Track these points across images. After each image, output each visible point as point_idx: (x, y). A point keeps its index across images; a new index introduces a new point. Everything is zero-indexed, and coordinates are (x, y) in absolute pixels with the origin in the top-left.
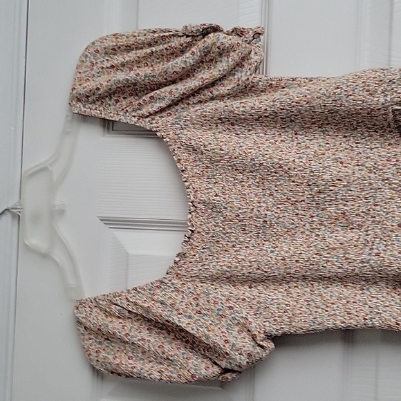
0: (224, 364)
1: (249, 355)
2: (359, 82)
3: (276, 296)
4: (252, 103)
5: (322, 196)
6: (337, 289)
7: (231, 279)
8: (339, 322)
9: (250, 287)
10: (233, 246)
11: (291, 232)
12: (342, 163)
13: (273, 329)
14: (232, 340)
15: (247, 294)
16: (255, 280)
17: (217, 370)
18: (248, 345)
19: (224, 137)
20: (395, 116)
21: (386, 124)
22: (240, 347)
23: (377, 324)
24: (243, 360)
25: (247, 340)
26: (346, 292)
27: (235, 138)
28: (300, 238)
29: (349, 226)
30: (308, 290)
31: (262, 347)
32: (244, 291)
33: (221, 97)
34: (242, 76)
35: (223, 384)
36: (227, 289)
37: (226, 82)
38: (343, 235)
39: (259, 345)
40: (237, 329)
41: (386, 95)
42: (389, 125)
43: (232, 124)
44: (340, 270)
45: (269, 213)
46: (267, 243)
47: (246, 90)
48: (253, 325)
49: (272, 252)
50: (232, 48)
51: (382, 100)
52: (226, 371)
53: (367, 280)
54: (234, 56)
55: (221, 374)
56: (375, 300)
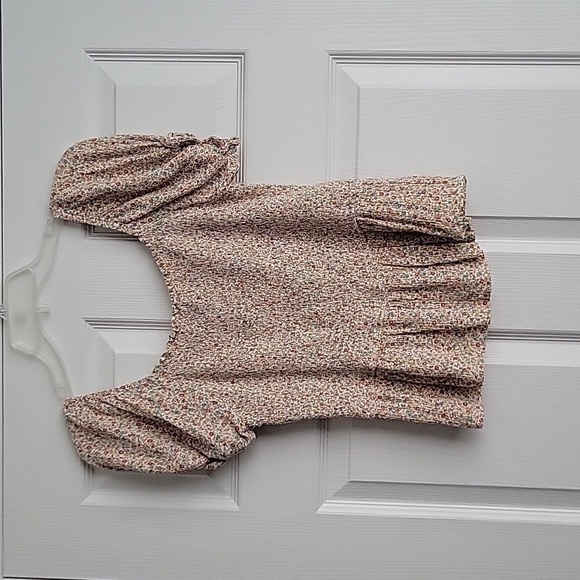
0: (210, 454)
1: (233, 446)
2: (327, 194)
3: (255, 390)
4: (229, 211)
5: (297, 297)
6: (311, 382)
7: (215, 376)
8: (312, 413)
9: (233, 383)
10: (216, 345)
11: (269, 331)
12: (314, 267)
13: (254, 420)
14: (216, 432)
15: (229, 389)
16: (236, 376)
17: (203, 460)
18: (231, 436)
19: (204, 242)
20: (359, 225)
21: (353, 231)
22: (224, 437)
23: (346, 413)
24: (228, 450)
25: (230, 431)
26: (319, 384)
27: (215, 244)
28: (277, 337)
29: (321, 325)
30: (286, 383)
31: (244, 437)
32: (227, 387)
33: (200, 205)
34: (220, 186)
35: (210, 472)
36: (211, 385)
37: (204, 190)
38: (315, 333)
39: (241, 436)
40: (221, 422)
41: (350, 208)
42: (356, 232)
43: (212, 230)
44: (313, 365)
45: (249, 314)
46: (248, 341)
47: (224, 198)
48: (236, 418)
49: (251, 350)
50: (209, 161)
51: (347, 212)
52: (212, 460)
53: (338, 374)
54: (212, 168)
55: (207, 463)
56: (345, 391)
